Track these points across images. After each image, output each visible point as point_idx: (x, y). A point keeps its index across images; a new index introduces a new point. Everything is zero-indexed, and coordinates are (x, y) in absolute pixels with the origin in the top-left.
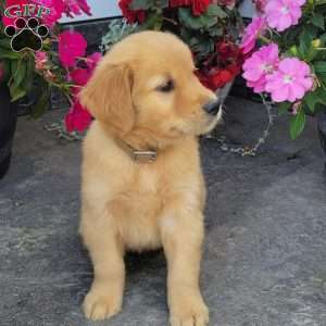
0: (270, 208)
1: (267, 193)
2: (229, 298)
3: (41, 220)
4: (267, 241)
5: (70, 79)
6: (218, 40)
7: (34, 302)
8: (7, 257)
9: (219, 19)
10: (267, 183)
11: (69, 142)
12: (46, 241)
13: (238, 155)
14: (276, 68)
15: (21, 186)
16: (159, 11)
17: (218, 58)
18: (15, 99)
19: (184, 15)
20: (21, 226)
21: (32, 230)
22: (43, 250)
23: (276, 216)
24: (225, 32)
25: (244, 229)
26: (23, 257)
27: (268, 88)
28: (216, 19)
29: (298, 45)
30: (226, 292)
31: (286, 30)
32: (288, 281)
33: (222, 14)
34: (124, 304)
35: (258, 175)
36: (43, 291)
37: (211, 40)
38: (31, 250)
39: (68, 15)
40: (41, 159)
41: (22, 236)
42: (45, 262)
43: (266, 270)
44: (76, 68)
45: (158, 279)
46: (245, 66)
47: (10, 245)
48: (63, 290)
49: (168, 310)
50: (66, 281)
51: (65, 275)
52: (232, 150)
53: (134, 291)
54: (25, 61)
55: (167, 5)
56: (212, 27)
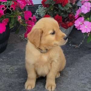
0: (82, 63)
1: (81, 59)
3: (16, 63)
5: (26, 23)
6: (69, 14)
7: (13, 86)
8: (6, 73)
10: (82, 56)
11: (24, 41)
12: (17, 69)
14: (83, 24)
15: (10, 53)
16: (53, 5)
17: (69, 19)
18: (10, 28)
19: (60, 6)
20: (10, 65)
21: (13, 66)
22: (16, 72)
23: (84, 65)
25: (74, 69)
26: (10, 73)
27: (81, 29)
28: (69, 8)
29: (89, 17)
30: (67, 86)
31: (87, 13)
32: (85, 84)
35: (79, 53)
37: (67, 14)
38: (13, 72)
41: (10, 67)
42: (16, 75)
44: (28, 20)
47: (7, 70)
48: (21, 83)
51: (22, 79)
52: (73, 46)
55: (55, 3)
56: (68, 10)
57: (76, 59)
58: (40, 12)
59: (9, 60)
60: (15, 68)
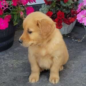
0: (85, 56)
3: (21, 58)
4: (83, 65)
12: (22, 64)
13: (77, 42)
15: (16, 49)
16: (55, 1)
17: (71, 14)
18: (15, 25)
19: (62, 2)
20: (15, 60)
21: (18, 61)
22: (21, 66)
24: (73, 7)
25: (77, 62)
26: (16, 68)
27: (83, 22)
28: (71, 4)
30: (71, 78)
33: (73, 2)
35: (82, 47)
37: (69, 10)
38: (18, 66)
39: (30, 3)
42: (21, 69)
46: (77, 16)
47: (12, 64)
48: (26, 77)
51: (27, 73)
52: (75, 40)
54: (17, 14)
57: (78, 53)
58: (43, 9)
59: (15, 56)
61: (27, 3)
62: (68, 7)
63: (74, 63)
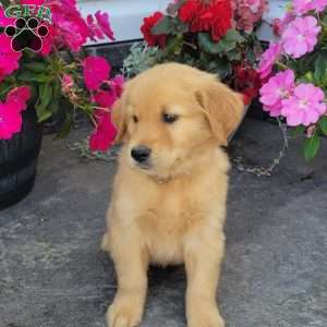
0: (284, 227)
1: (280, 212)
2: (244, 311)
3: (65, 235)
4: (281, 258)
5: (93, 101)
6: (236, 64)
7: (60, 312)
8: (34, 270)
9: (237, 43)
11: (91, 160)
12: (70, 256)
13: (254, 175)
14: (292, 93)
15: (46, 203)
16: (180, 35)
17: (236, 81)
18: (41, 119)
19: (203, 39)
20: (46, 241)
21: (57, 245)
22: (68, 264)
23: (290, 234)
24: (243, 56)
25: (259, 247)
26: (49, 270)
27: (283, 113)
28: (234, 43)
29: (313, 71)
30: (241, 306)
31: (302, 57)
32: (300, 296)
33: (241, 39)
34: (144, 315)
35: (272, 195)
36: (68, 302)
37: (229, 64)
38: (57, 264)
39: (92, 39)
40: (64, 177)
41: (47, 250)
42: (69, 275)
43: (279, 285)
44: (99, 91)
45: (176, 293)
46: (261, 91)
47: (36, 259)
48: (87, 302)
49: (185, 322)
50: (89, 293)
51: (88, 287)
52: (248, 170)
53: (154, 304)
55: (186, 30)
56: (231, 51)
58: (137, 62)
59: (43, 226)
60: (65, 253)
61: (85, 41)
62: (225, 56)
63: (248, 252)
